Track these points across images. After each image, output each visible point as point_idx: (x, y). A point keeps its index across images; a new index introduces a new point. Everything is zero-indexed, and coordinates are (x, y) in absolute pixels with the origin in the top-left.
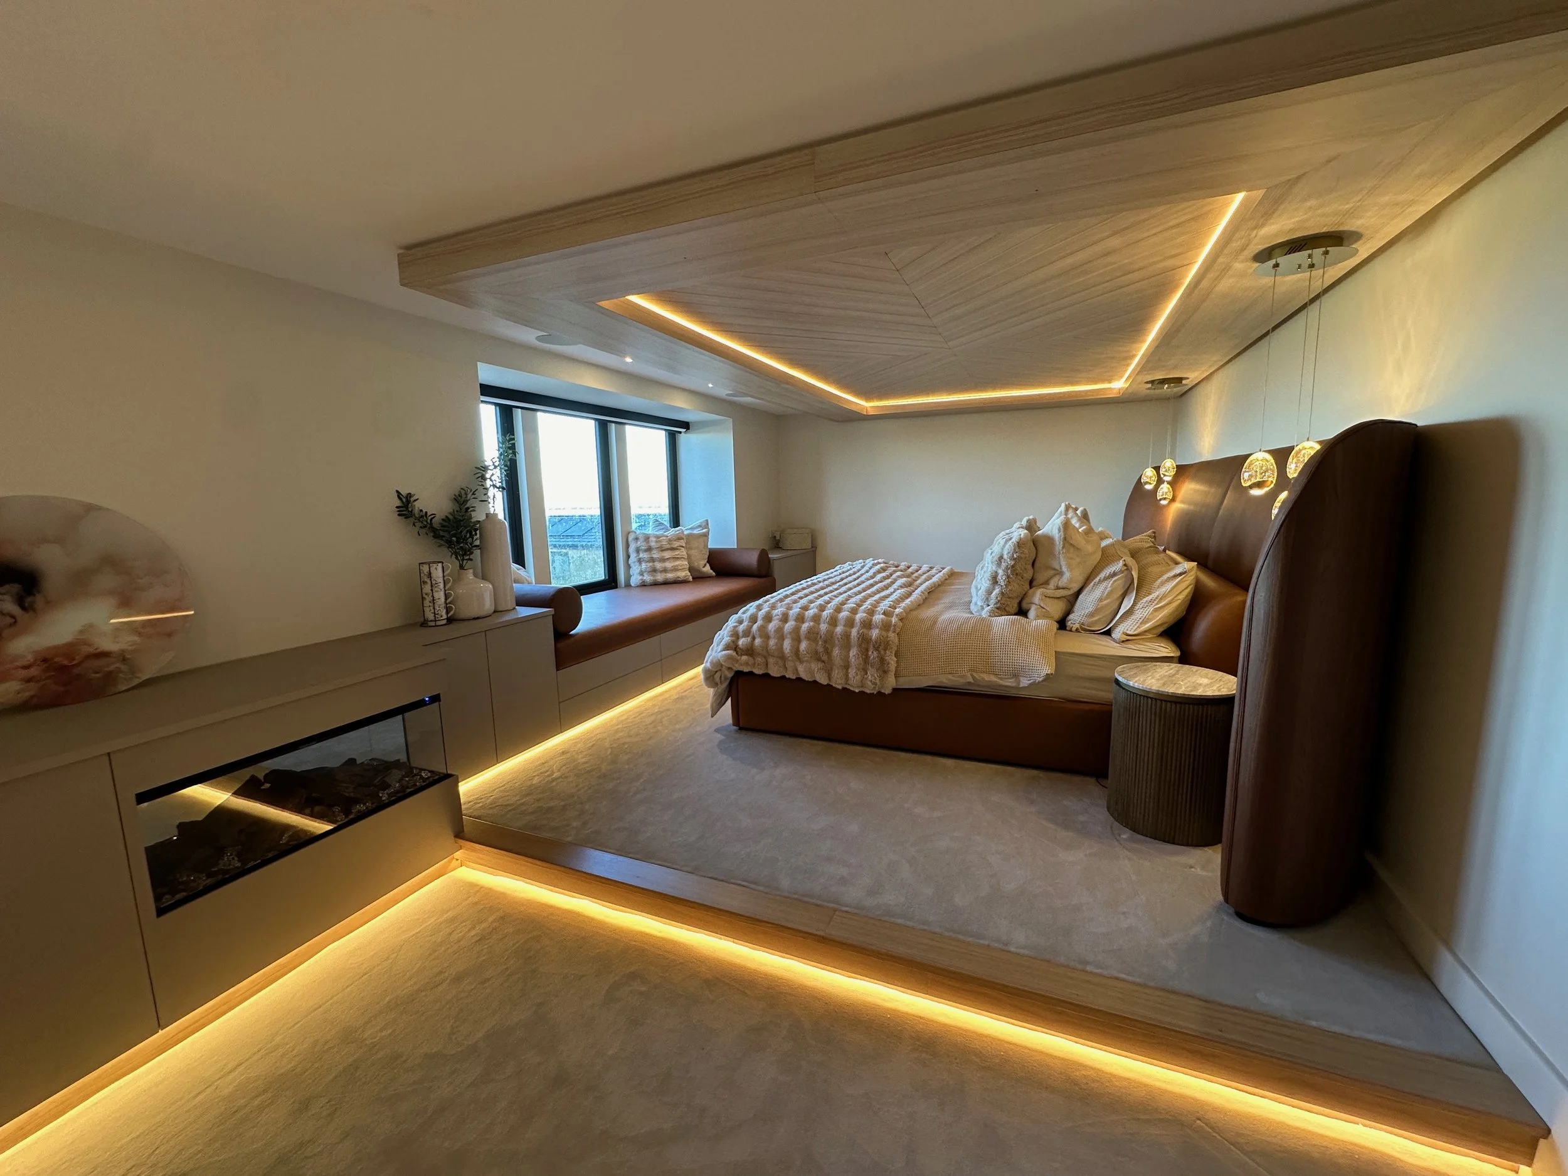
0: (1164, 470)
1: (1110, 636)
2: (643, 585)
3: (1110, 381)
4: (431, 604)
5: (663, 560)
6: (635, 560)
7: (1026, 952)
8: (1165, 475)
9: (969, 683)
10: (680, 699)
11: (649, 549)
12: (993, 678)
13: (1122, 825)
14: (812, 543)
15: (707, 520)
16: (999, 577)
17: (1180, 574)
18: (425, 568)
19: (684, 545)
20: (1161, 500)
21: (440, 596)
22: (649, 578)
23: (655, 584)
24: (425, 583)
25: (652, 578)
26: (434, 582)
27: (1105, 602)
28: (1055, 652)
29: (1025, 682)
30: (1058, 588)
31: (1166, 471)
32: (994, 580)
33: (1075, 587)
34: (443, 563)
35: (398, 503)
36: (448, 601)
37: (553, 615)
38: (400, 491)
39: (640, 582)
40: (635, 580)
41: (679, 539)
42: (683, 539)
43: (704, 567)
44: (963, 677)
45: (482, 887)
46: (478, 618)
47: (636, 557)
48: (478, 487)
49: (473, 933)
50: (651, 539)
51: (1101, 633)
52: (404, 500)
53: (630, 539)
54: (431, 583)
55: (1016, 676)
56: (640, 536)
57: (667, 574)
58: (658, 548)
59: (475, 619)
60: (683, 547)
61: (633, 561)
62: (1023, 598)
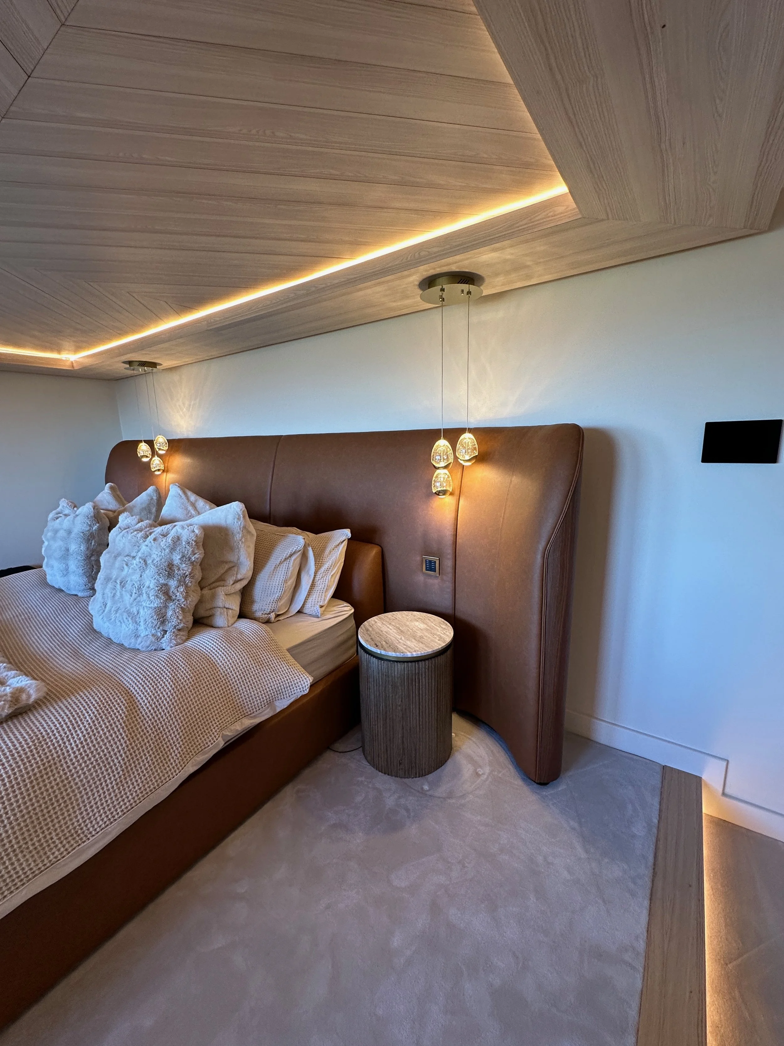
1: (304, 614)
3: (59, 352)
12: (247, 723)
13: (411, 777)
16: (173, 590)
17: (344, 541)
27: (286, 584)
28: (289, 652)
29: (282, 704)
30: (235, 581)
31: (159, 446)
33: (250, 574)
51: (296, 614)
62: (196, 607)
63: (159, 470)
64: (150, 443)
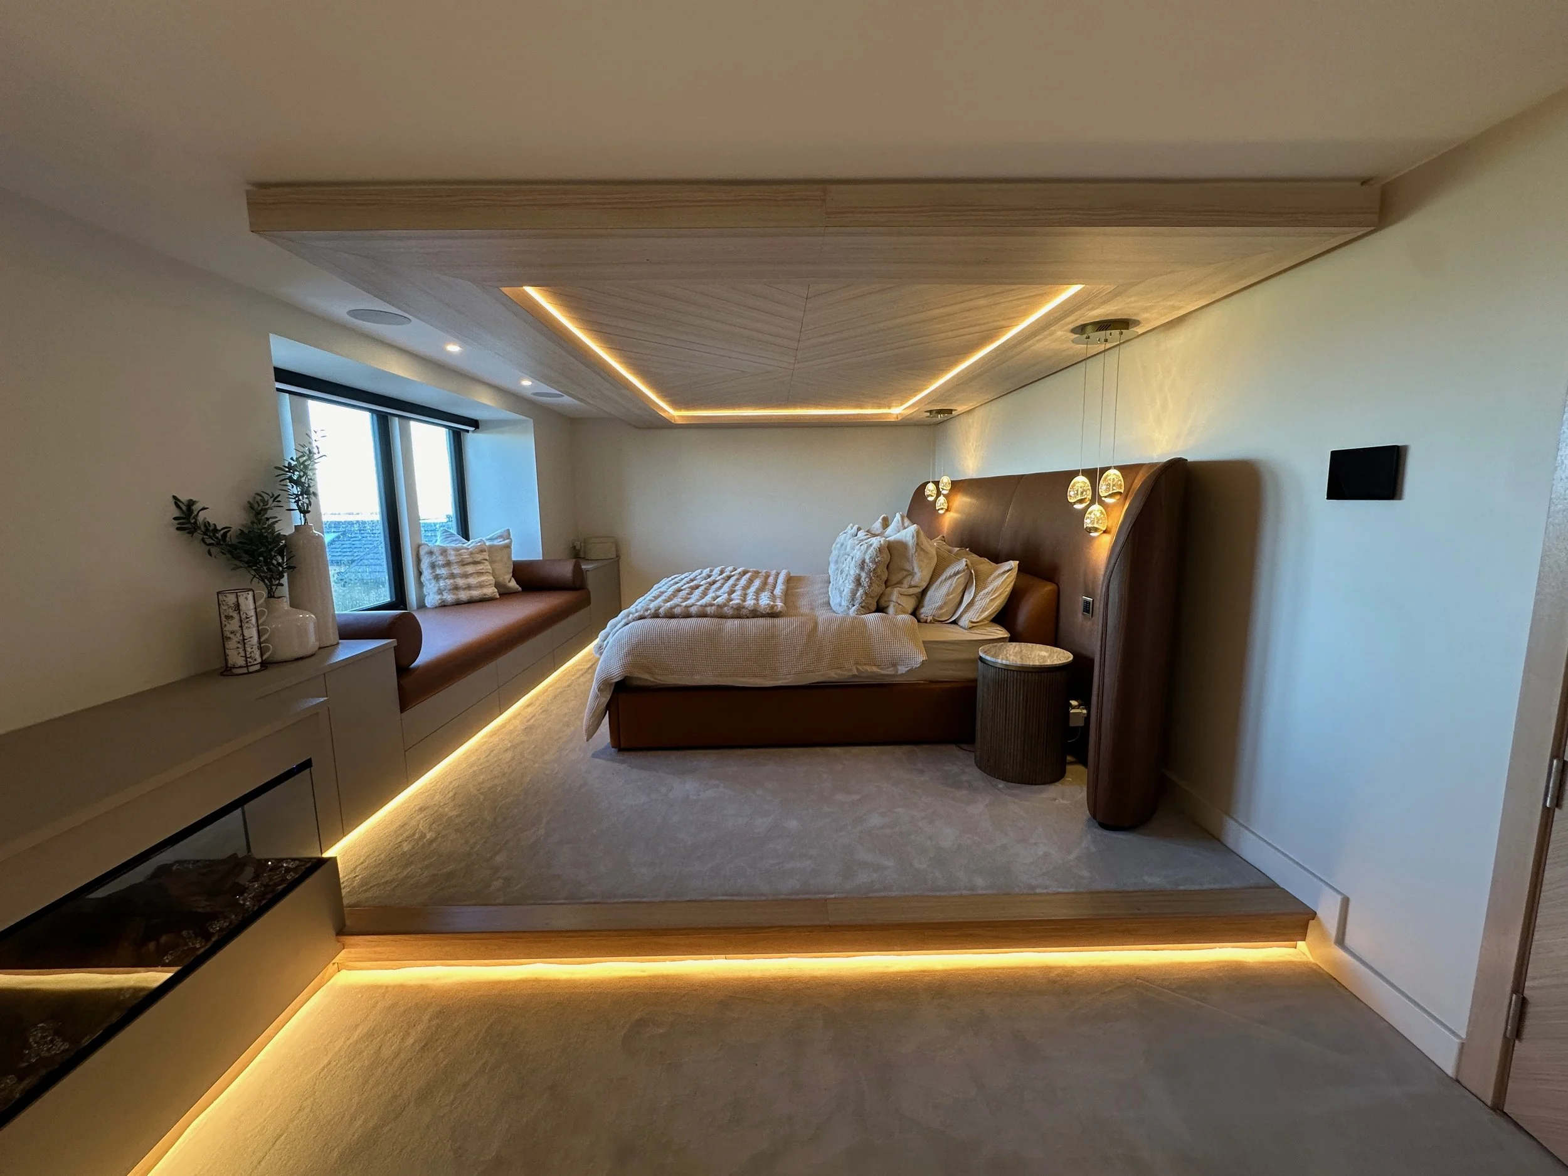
0: (942, 485)
1: (957, 624)
2: (443, 605)
3: (889, 407)
4: (239, 645)
5: (465, 576)
6: (431, 577)
7: (989, 892)
8: (943, 489)
9: (855, 676)
10: (528, 730)
11: (448, 564)
12: (875, 669)
13: (995, 777)
14: (617, 553)
15: (508, 530)
16: (863, 579)
17: (1009, 571)
18: (231, 599)
19: (488, 558)
20: (939, 510)
21: (252, 633)
22: (449, 596)
23: (458, 604)
24: (231, 617)
25: (454, 597)
26: (244, 616)
27: (951, 597)
28: (923, 642)
29: (902, 670)
30: (910, 587)
31: (944, 486)
32: (858, 582)
33: (924, 585)
34: (253, 591)
35: (177, 513)
36: (262, 640)
37: (395, 647)
38: (178, 497)
39: (440, 602)
40: (431, 600)
41: (482, 551)
42: (485, 551)
43: (509, 582)
44: (850, 670)
45: (387, 987)
46: (302, 658)
47: (431, 573)
48: (280, 492)
49: (411, 1041)
50: (449, 552)
51: (951, 623)
52: (184, 508)
53: (422, 552)
54: (240, 617)
55: (894, 665)
56: (435, 550)
57: (472, 592)
58: (460, 561)
59: (297, 659)
60: (486, 560)
61: (428, 577)
62: (880, 597)
63: (942, 509)
64: (937, 483)
